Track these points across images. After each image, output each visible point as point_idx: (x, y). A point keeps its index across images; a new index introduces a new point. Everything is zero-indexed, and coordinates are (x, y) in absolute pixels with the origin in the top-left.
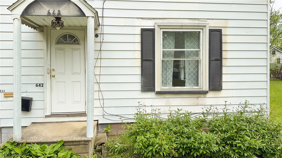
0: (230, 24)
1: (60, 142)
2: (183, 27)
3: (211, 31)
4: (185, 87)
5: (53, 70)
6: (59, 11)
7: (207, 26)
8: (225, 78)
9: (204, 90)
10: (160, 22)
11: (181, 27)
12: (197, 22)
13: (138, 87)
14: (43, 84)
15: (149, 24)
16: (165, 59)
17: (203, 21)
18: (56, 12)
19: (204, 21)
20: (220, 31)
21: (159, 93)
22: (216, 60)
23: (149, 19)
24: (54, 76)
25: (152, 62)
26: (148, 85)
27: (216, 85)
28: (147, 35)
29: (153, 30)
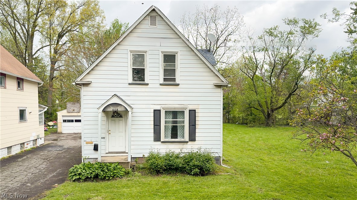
0: (200, 107)
3: (190, 111)
4: (177, 139)
5: (110, 131)
7: (188, 108)
8: (197, 135)
9: (186, 141)
10: (163, 106)
12: (183, 106)
13: (152, 139)
14: (104, 137)
15: (158, 108)
16: (166, 125)
17: (186, 105)
18: (116, 109)
20: (195, 110)
21: (163, 142)
22: (193, 125)
23: (158, 104)
24: (110, 134)
25: (159, 127)
26: (157, 138)
27: (192, 138)
28: (157, 113)
29: (160, 110)
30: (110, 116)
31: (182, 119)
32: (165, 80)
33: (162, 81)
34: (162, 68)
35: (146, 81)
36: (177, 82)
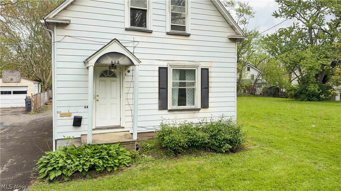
0: (214, 65)
2: (186, 67)
3: (202, 69)
4: (185, 106)
5: (98, 96)
6: (118, 61)
7: (200, 66)
8: (210, 100)
9: (198, 108)
10: (171, 63)
11: (184, 67)
12: (194, 63)
13: (157, 107)
14: (88, 106)
15: (164, 64)
16: (174, 88)
17: (197, 63)
19: (198, 63)
20: (208, 69)
21: (170, 111)
22: (205, 88)
23: (164, 60)
24: (98, 100)
25: (166, 90)
26: (163, 105)
27: (205, 104)
28: (163, 72)
29: (166, 68)
30: (98, 75)
31: (194, 80)
32: (173, 27)
33: (169, 30)
34: (169, 12)
35: (149, 27)
36: (188, 31)
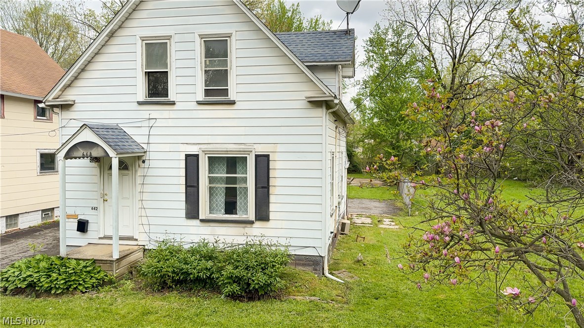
0: (279, 148)
1: (92, 259)
2: (229, 153)
3: (257, 156)
4: (235, 216)
5: (106, 195)
7: (253, 151)
8: (272, 207)
9: (250, 219)
10: (204, 147)
11: (226, 152)
12: (243, 146)
13: (183, 213)
14: (97, 208)
15: (193, 150)
16: (212, 185)
17: (249, 146)
19: (251, 146)
20: (268, 156)
21: (202, 221)
22: (263, 187)
23: (194, 144)
24: (107, 201)
25: (196, 189)
26: (192, 212)
27: (263, 214)
28: (192, 161)
29: (197, 156)
30: (107, 167)
31: (243, 173)
32: (208, 93)
33: (201, 97)
34: (201, 70)
35: (172, 97)
36: (232, 96)
